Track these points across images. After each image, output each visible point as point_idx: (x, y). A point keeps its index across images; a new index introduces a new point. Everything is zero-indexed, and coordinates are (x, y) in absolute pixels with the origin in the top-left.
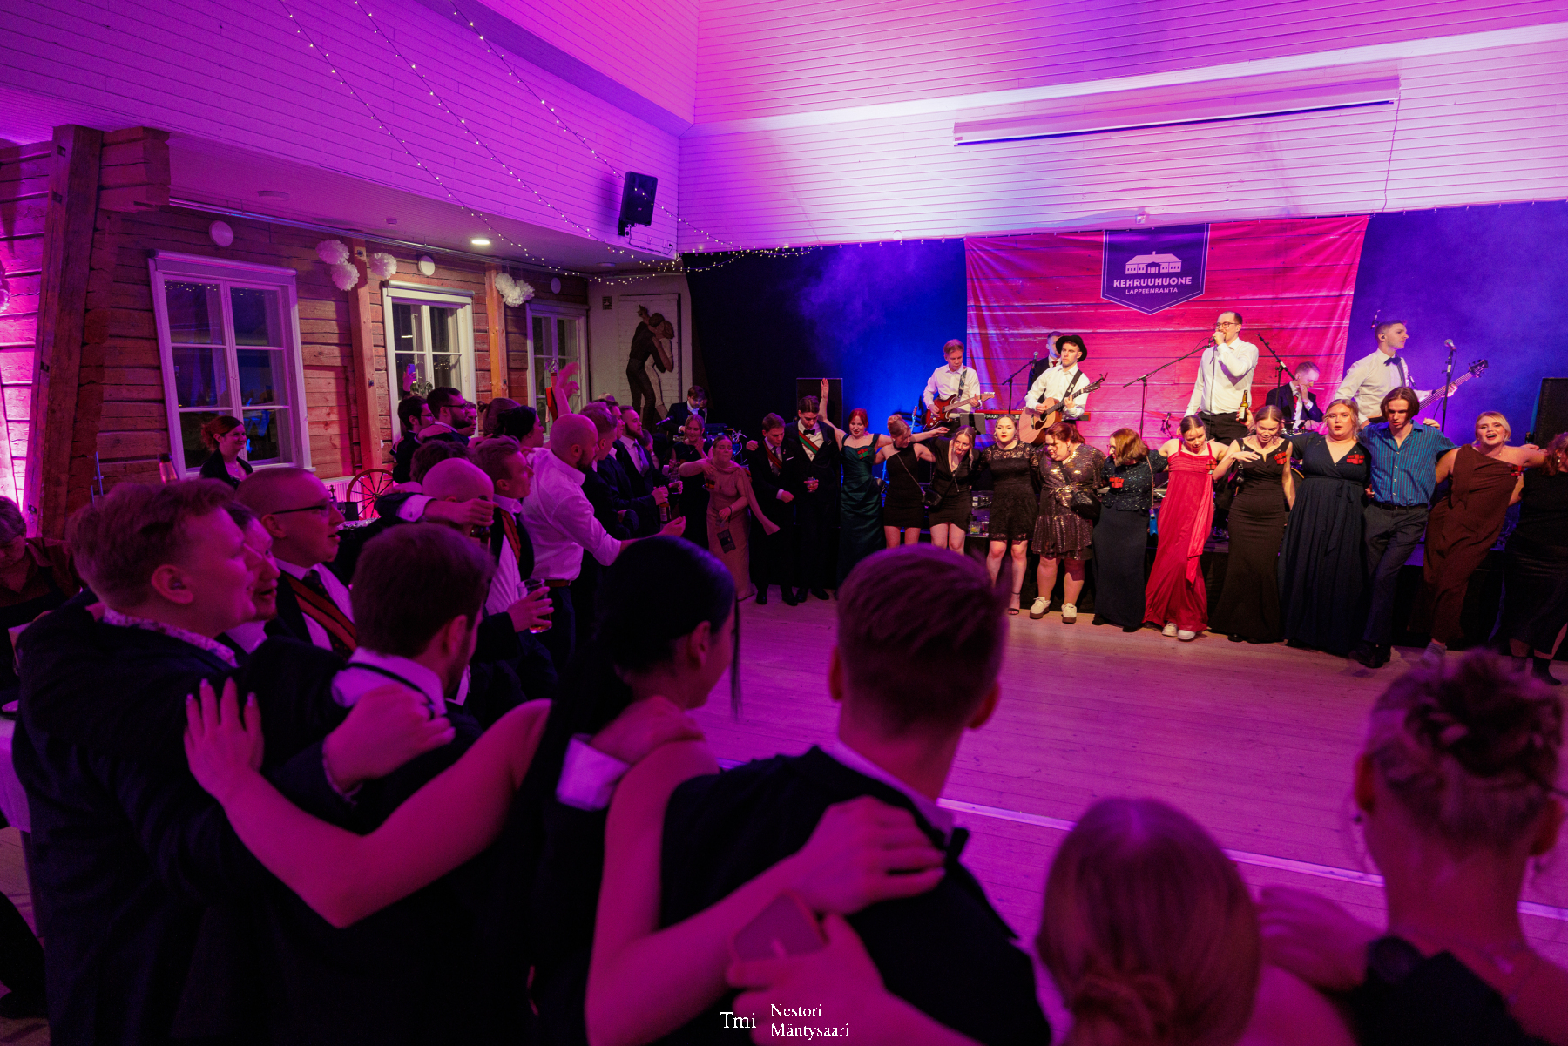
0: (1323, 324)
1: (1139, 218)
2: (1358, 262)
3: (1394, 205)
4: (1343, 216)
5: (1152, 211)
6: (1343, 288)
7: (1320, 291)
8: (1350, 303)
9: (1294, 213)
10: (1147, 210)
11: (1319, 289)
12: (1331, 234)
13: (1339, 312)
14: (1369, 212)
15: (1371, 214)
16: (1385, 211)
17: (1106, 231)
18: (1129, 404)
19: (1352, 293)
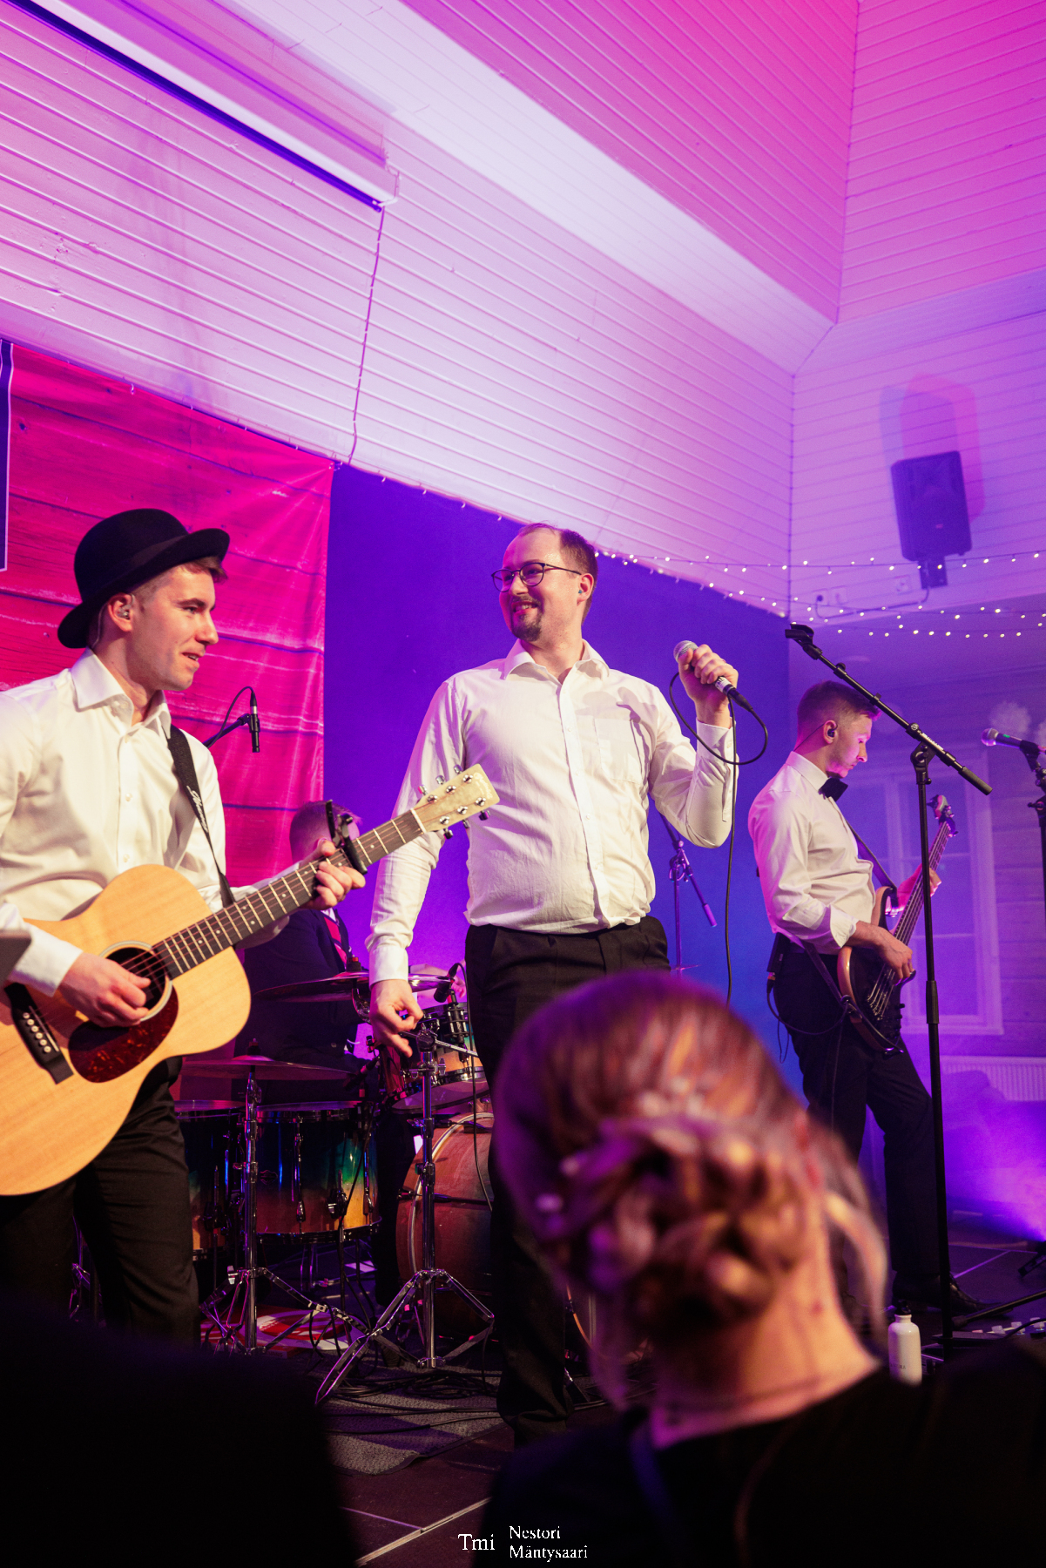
0: (278, 721)
2: (324, 571)
3: (369, 459)
4: (293, 447)
6: (305, 633)
7: (265, 630)
8: (322, 675)
9: (201, 400)
11: (263, 624)
12: (275, 483)
13: (307, 693)
14: (329, 455)
15: (337, 462)
16: (354, 463)
19: (322, 649)
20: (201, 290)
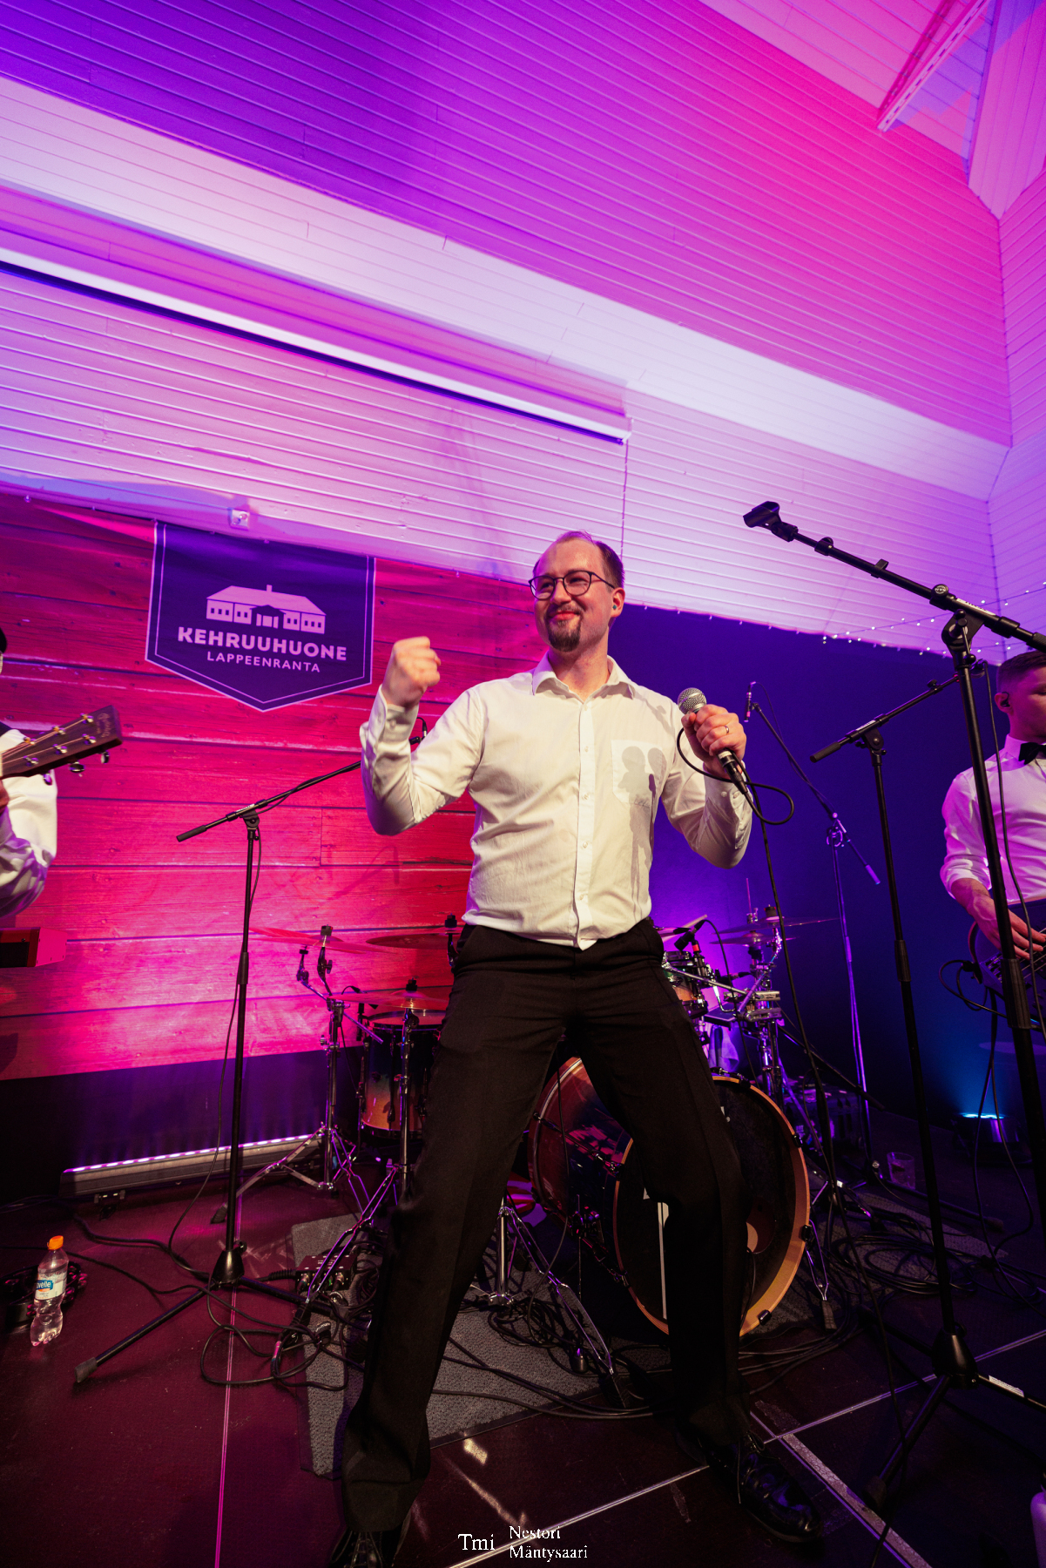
1: (237, 514)
5: (266, 511)
10: (252, 504)
17: (159, 521)
18: (214, 916)
20: (501, 511)
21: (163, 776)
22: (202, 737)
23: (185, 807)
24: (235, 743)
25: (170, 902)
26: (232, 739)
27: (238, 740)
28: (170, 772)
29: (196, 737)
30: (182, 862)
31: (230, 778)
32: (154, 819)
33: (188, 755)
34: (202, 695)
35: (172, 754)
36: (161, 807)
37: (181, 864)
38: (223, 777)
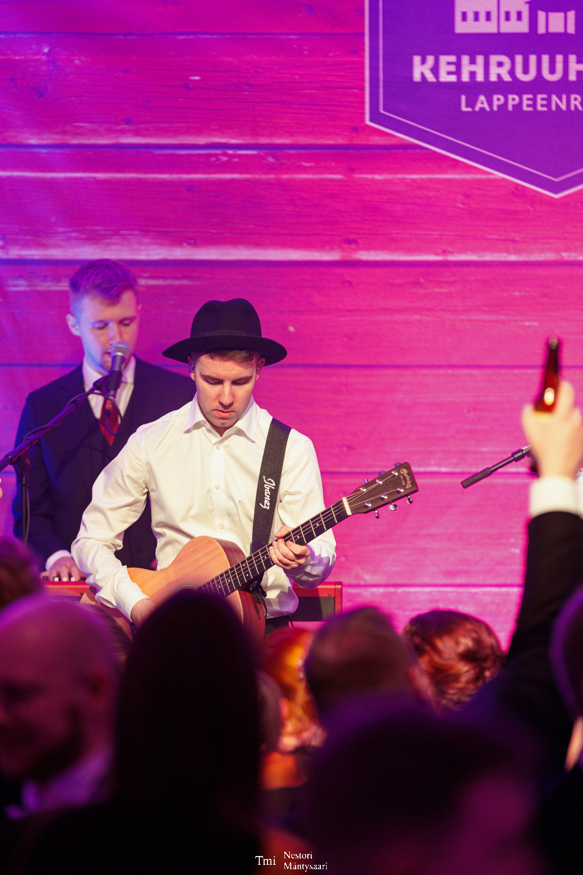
18: (497, 554)
21: (407, 323)
22: (462, 251)
23: (443, 375)
24: (513, 258)
25: (433, 530)
26: (508, 252)
27: (517, 252)
28: (417, 317)
29: (452, 253)
30: (445, 466)
31: (510, 321)
32: (400, 396)
33: (440, 284)
34: (457, 177)
35: (417, 284)
36: (407, 376)
37: (443, 470)
38: (498, 321)
